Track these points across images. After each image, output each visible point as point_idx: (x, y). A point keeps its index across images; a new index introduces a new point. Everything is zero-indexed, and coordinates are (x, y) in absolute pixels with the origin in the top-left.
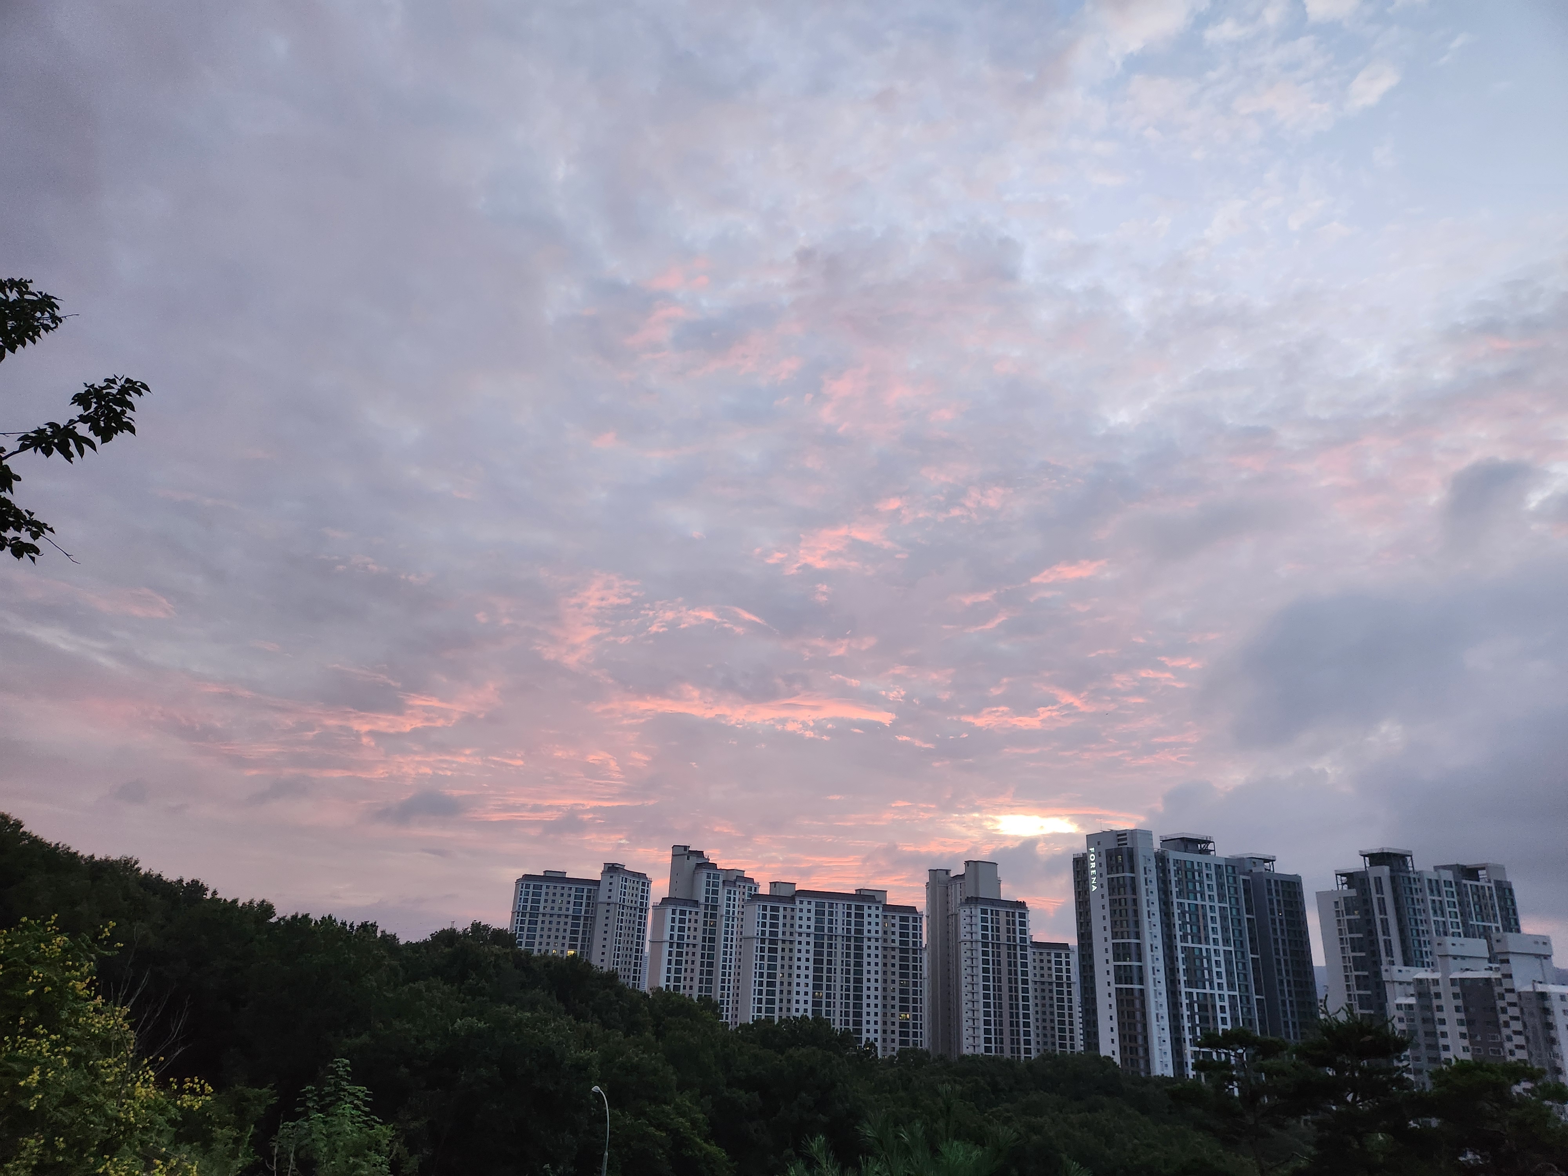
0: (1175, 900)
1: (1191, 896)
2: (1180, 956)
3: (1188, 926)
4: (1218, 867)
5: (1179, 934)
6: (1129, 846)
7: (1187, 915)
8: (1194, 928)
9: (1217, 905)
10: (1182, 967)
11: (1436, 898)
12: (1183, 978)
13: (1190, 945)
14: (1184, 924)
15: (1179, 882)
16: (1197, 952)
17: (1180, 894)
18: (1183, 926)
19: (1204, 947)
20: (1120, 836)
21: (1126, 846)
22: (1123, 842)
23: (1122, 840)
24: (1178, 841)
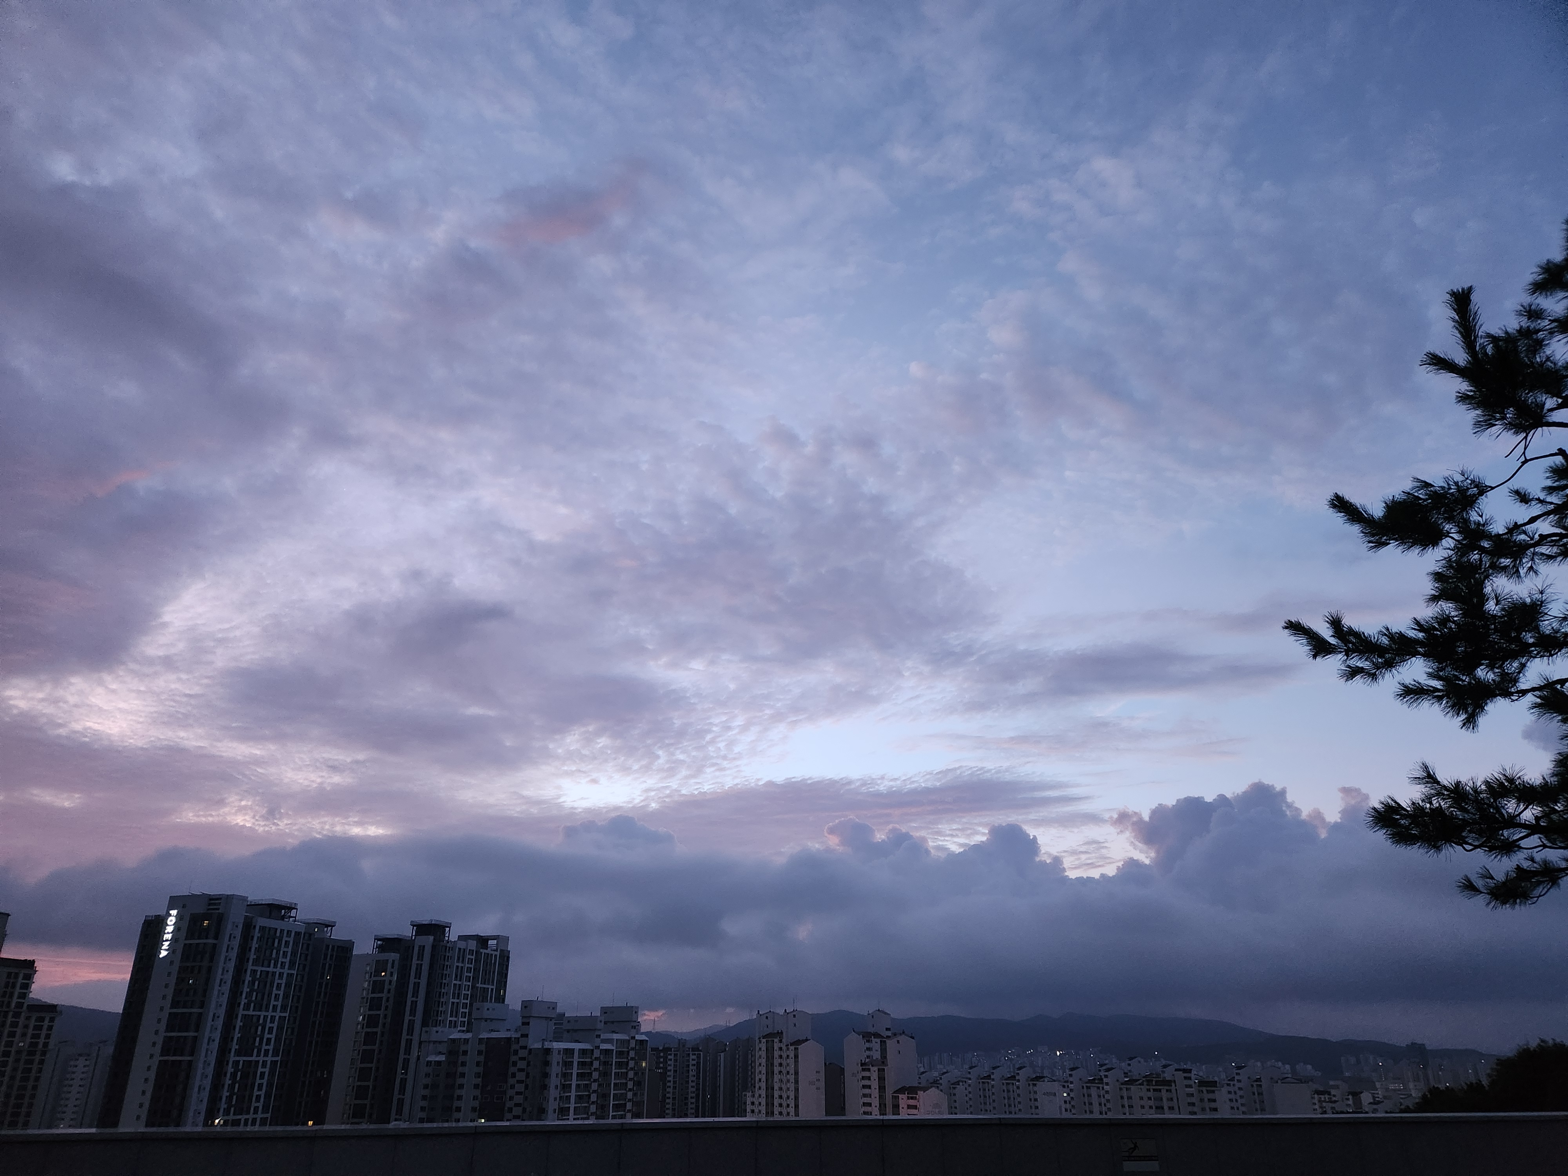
0: (250, 967)
1: (266, 963)
2: (239, 1023)
3: (255, 993)
4: (298, 934)
5: (244, 1001)
6: (220, 911)
7: (257, 983)
8: (260, 995)
9: (286, 971)
10: (237, 1035)
11: (460, 965)
12: (235, 1046)
13: (251, 1013)
14: (252, 991)
15: (258, 950)
16: (255, 1019)
17: (256, 962)
18: (249, 994)
19: (263, 1014)
20: (213, 901)
21: (217, 911)
22: (215, 907)
23: (215, 904)
24: (265, 906)
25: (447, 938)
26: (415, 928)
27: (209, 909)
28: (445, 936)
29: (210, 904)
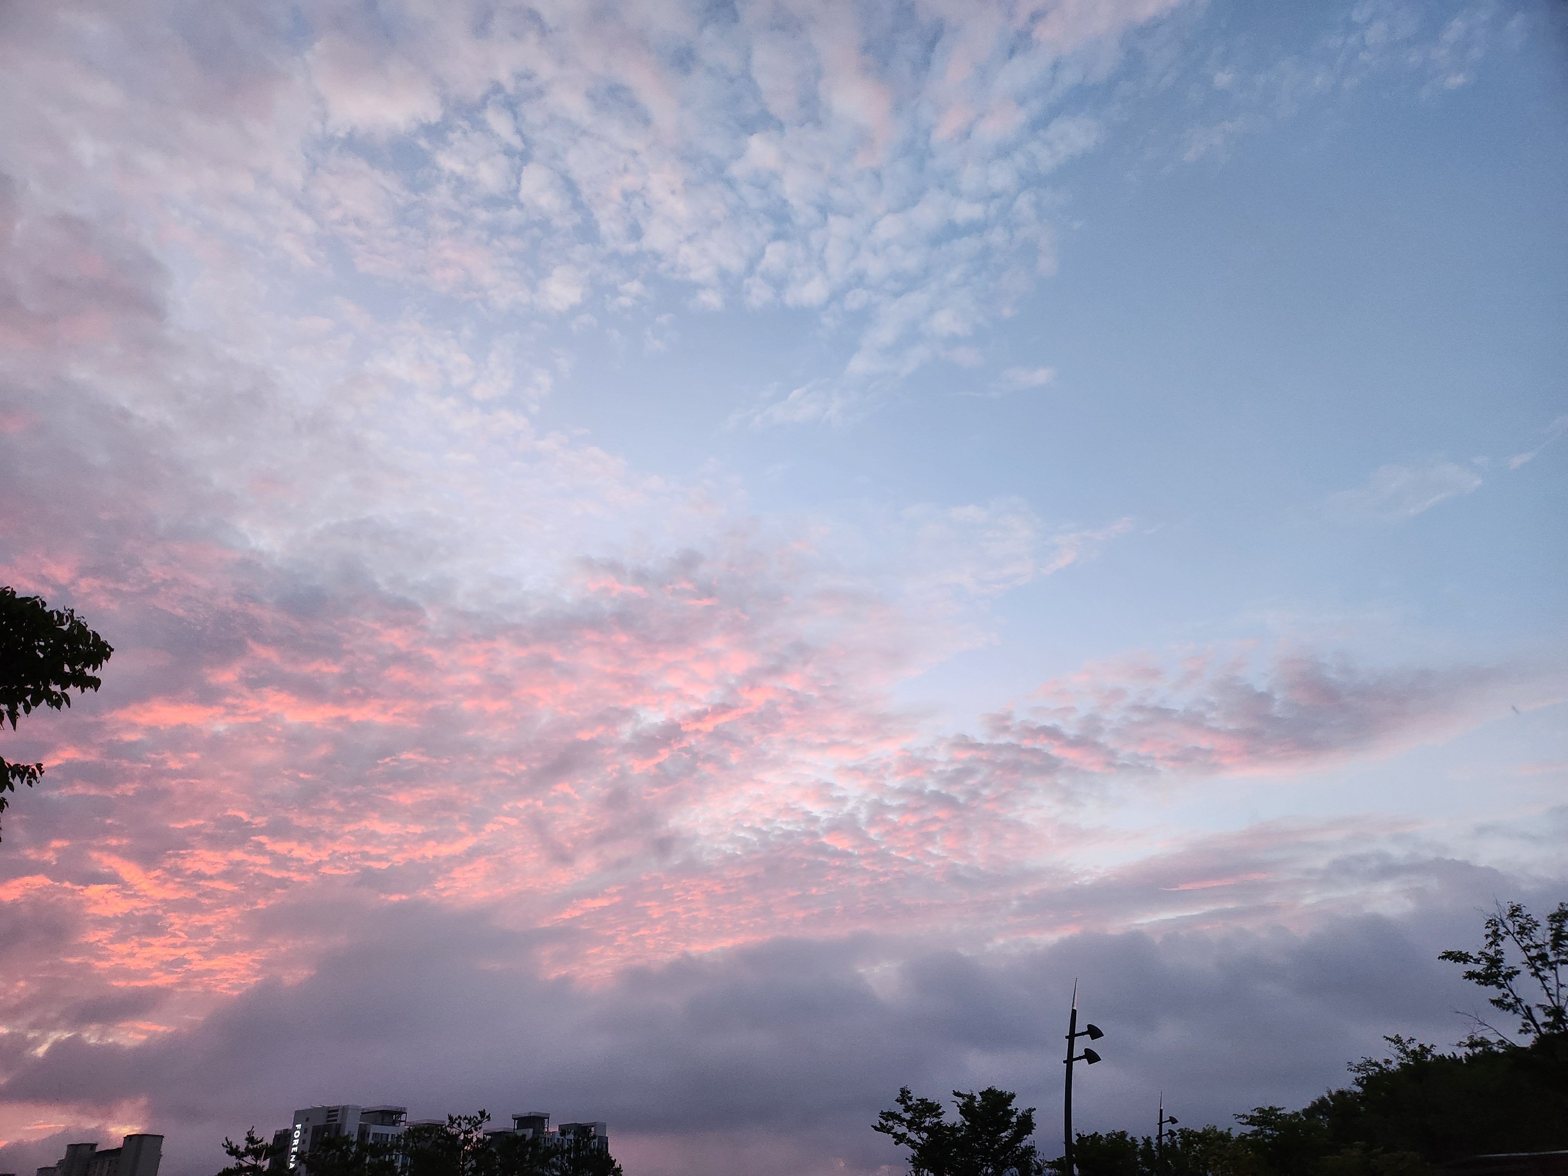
4: (407, 1137)
6: (338, 1122)
20: (332, 1112)
21: (335, 1123)
22: (333, 1119)
23: (333, 1116)
24: (378, 1113)
25: (546, 1130)
26: (516, 1121)
27: (328, 1121)
28: (544, 1128)
29: (329, 1116)
